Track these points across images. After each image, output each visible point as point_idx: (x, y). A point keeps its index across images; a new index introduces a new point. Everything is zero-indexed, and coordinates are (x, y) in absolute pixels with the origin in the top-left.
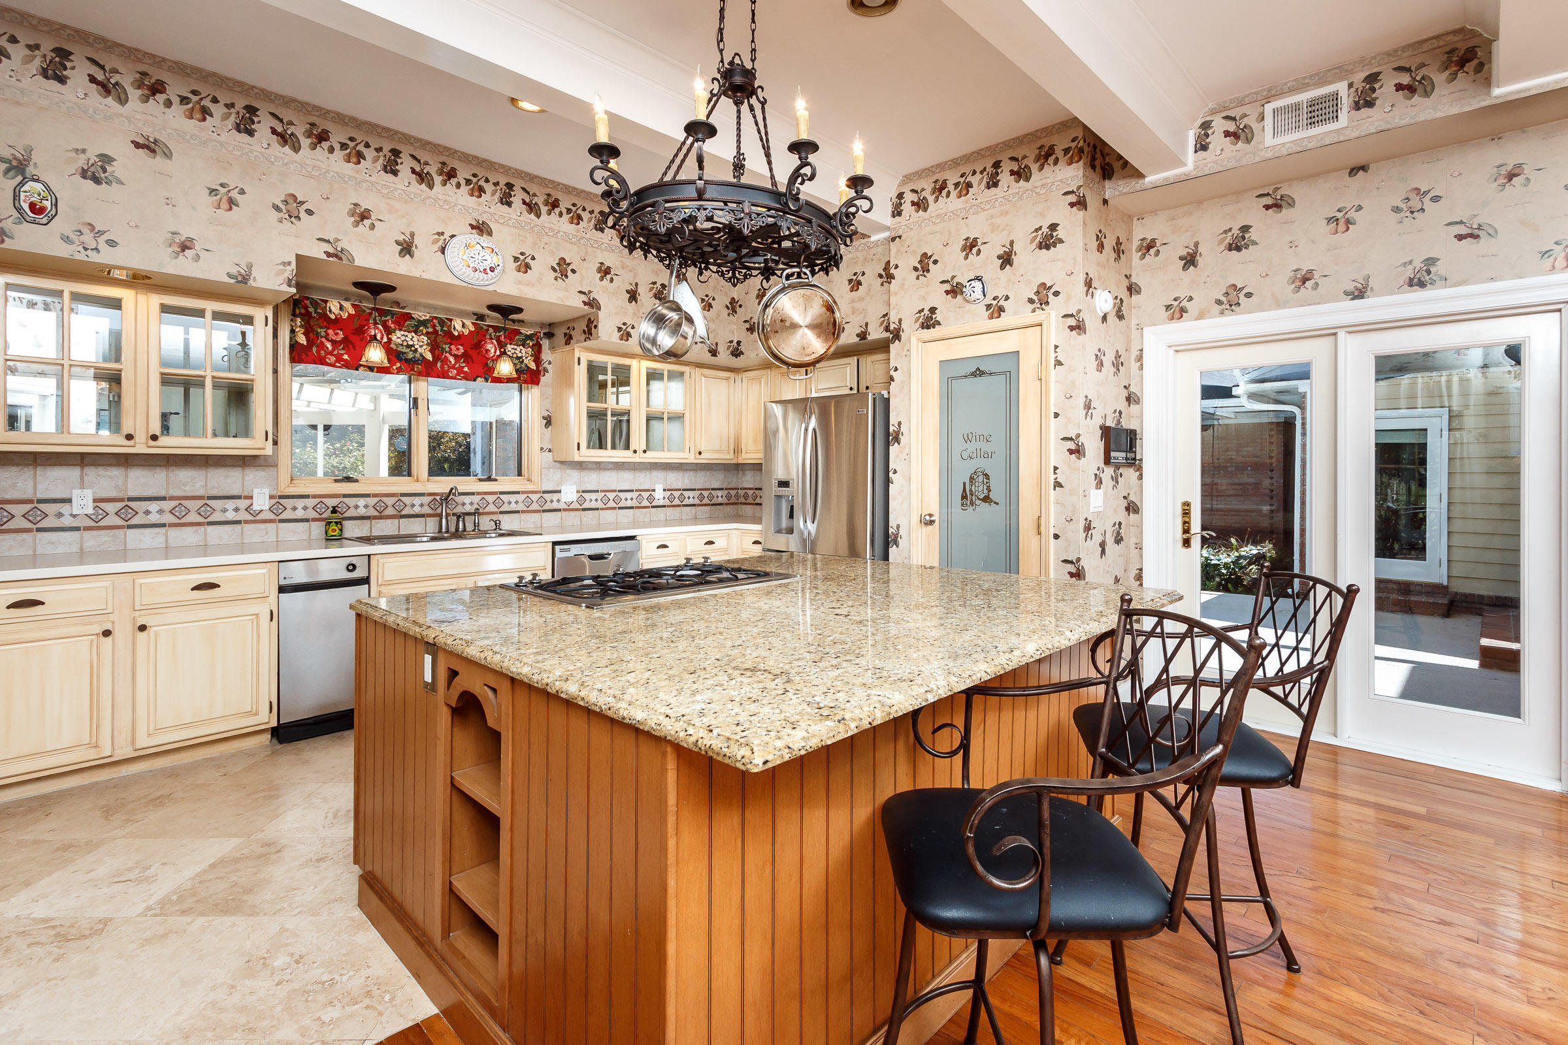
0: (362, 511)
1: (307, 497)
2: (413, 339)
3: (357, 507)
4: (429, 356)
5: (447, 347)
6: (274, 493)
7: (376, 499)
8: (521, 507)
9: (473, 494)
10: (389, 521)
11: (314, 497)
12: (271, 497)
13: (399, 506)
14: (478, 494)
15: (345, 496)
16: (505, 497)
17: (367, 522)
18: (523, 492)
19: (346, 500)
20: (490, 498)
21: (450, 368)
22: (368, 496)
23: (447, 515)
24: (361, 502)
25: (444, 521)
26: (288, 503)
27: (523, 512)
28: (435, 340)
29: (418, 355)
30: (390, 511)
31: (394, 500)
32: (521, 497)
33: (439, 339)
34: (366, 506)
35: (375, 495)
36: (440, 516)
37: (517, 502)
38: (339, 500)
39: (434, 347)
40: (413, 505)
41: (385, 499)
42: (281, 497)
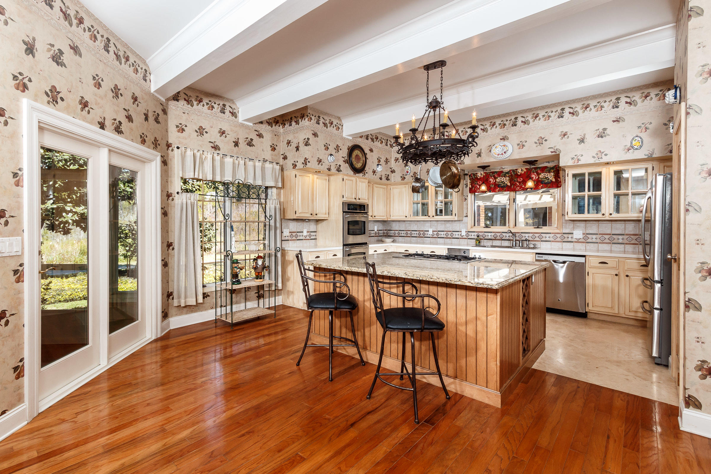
0: (490, 237)
1: (475, 232)
2: (503, 179)
3: (488, 236)
4: (509, 184)
5: (516, 179)
6: (467, 231)
7: (494, 234)
8: (551, 239)
9: (529, 233)
10: (498, 241)
11: (477, 232)
12: (466, 232)
13: (501, 236)
14: (531, 233)
15: (485, 232)
16: (544, 235)
17: (491, 241)
18: (553, 233)
19: (485, 233)
20: (537, 235)
21: (517, 187)
22: (491, 232)
23: (516, 240)
24: (490, 234)
25: (514, 242)
26: (470, 233)
27: (553, 241)
28: (512, 178)
29: (505, 184)
30: (498, 238)
31: (500, 234)
32: (552, 235)
33: (513, 177)
34: (491, 236)
35: (494, 232)
36: (513, 240)
37: (549, 237)
38: (483, 233)
39: (511, 181)
40: (506, 236)
41: (497, 234)
42: (468, 232)
